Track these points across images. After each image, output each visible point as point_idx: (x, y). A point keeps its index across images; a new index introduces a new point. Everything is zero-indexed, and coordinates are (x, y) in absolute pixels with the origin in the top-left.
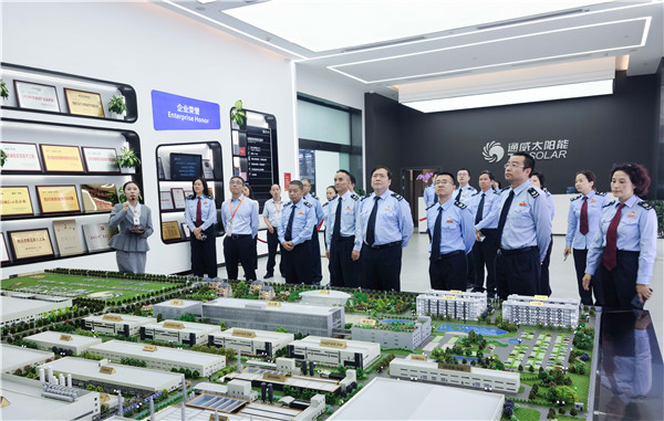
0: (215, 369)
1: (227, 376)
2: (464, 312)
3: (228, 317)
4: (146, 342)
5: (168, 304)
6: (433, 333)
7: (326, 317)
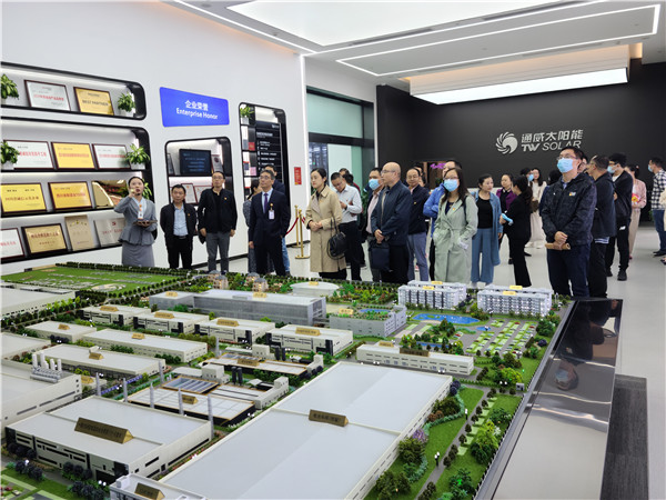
0: (196, 355)
1: (206, 361)
2: (442, 302)
3: (218, 308)
4: (138, 331)
5: (163, 295)
6: (409, 322)
7: (306, 307)
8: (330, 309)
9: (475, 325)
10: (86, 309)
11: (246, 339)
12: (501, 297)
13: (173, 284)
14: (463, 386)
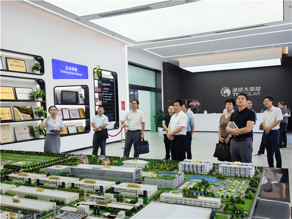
0: (73, 200)
1: (79, 203)
2: (201, 170)
3: (84, 174)
4: (40, 187)
5: (53, 167)
6: (185, 180)
7: (132, 173)
8: (144, 174)
9: (219, 182)
10: (10, 175)
11: (100, 191)
12: (231, 168)
13: (58, 161)
14: (217, 214)
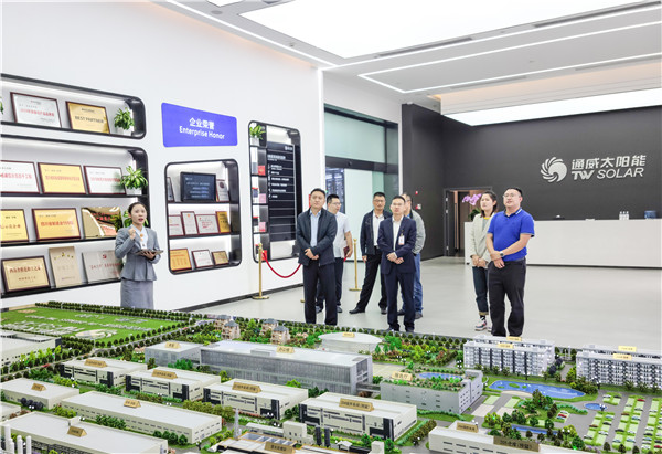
0: (208, 433)
1: (222, 443)
2: (526, 365)
3: (231, 365)
4: (132, 395)
5: (162, 347)
6: (486, 392)
7: (348, 369)
9: (582, 401)
10: (67, 363)
12: (610, 363)
13: (172, 331)
